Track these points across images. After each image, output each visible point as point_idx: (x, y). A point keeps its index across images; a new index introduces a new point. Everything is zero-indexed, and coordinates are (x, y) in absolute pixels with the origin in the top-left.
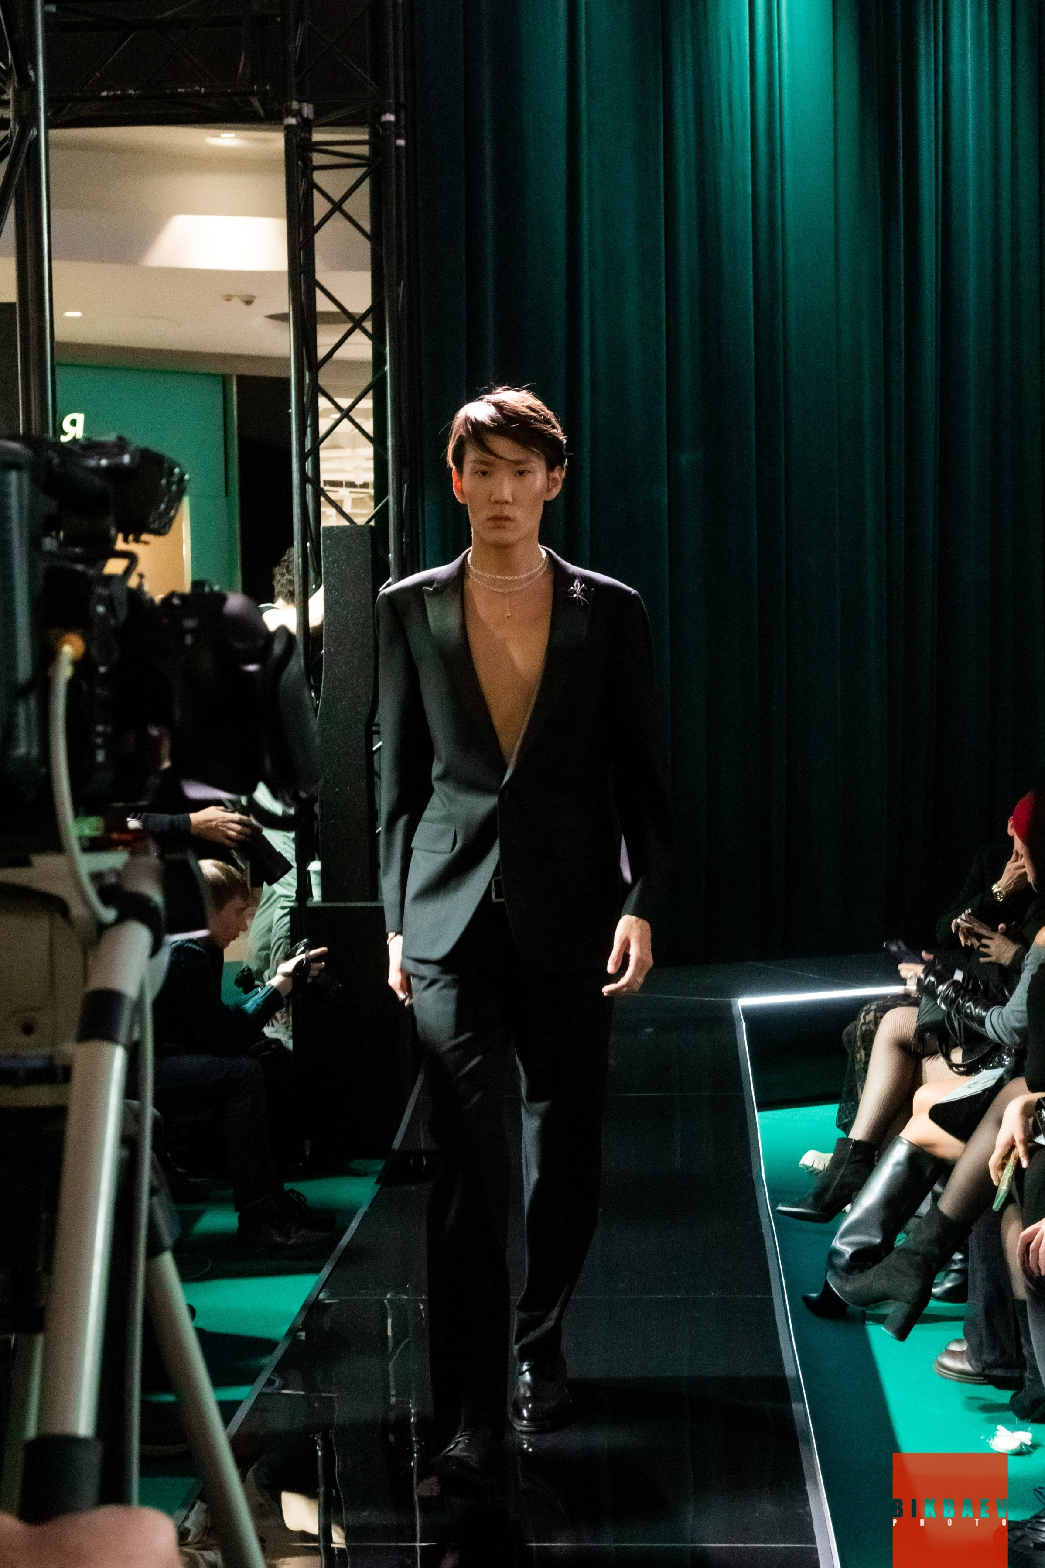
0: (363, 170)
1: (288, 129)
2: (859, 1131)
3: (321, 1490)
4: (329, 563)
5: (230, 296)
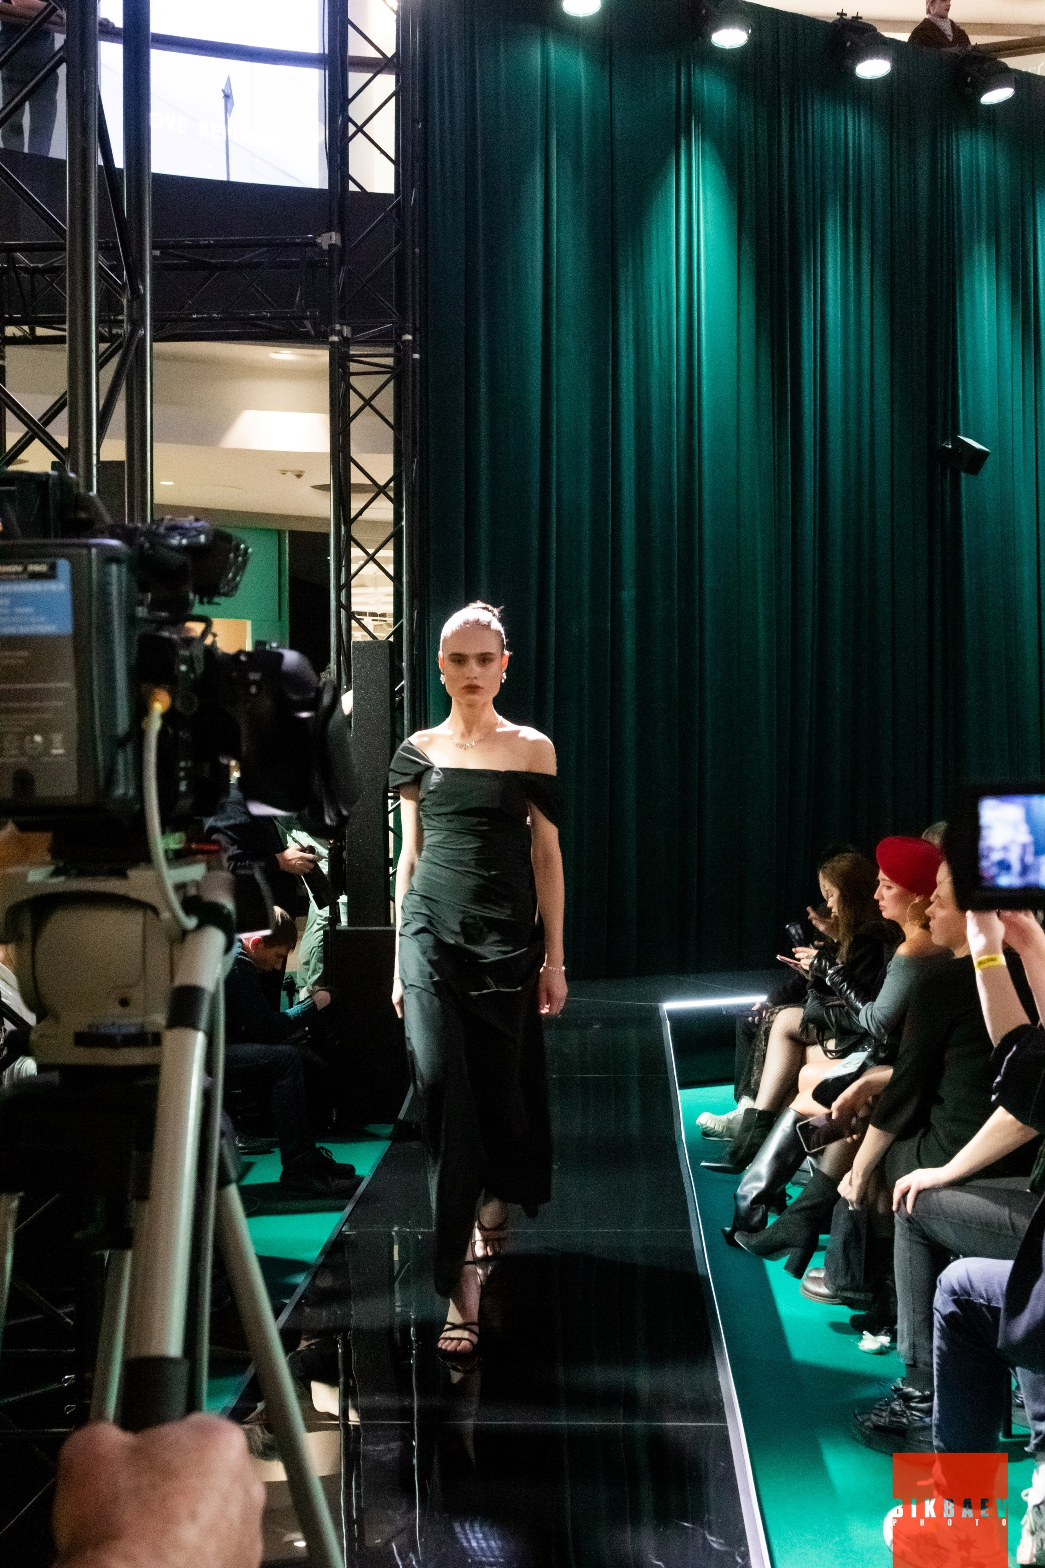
0: (388, 376)
2: (762, 1102)
3: (342, 1380)
4: (357, 668)
5: (283, 471)
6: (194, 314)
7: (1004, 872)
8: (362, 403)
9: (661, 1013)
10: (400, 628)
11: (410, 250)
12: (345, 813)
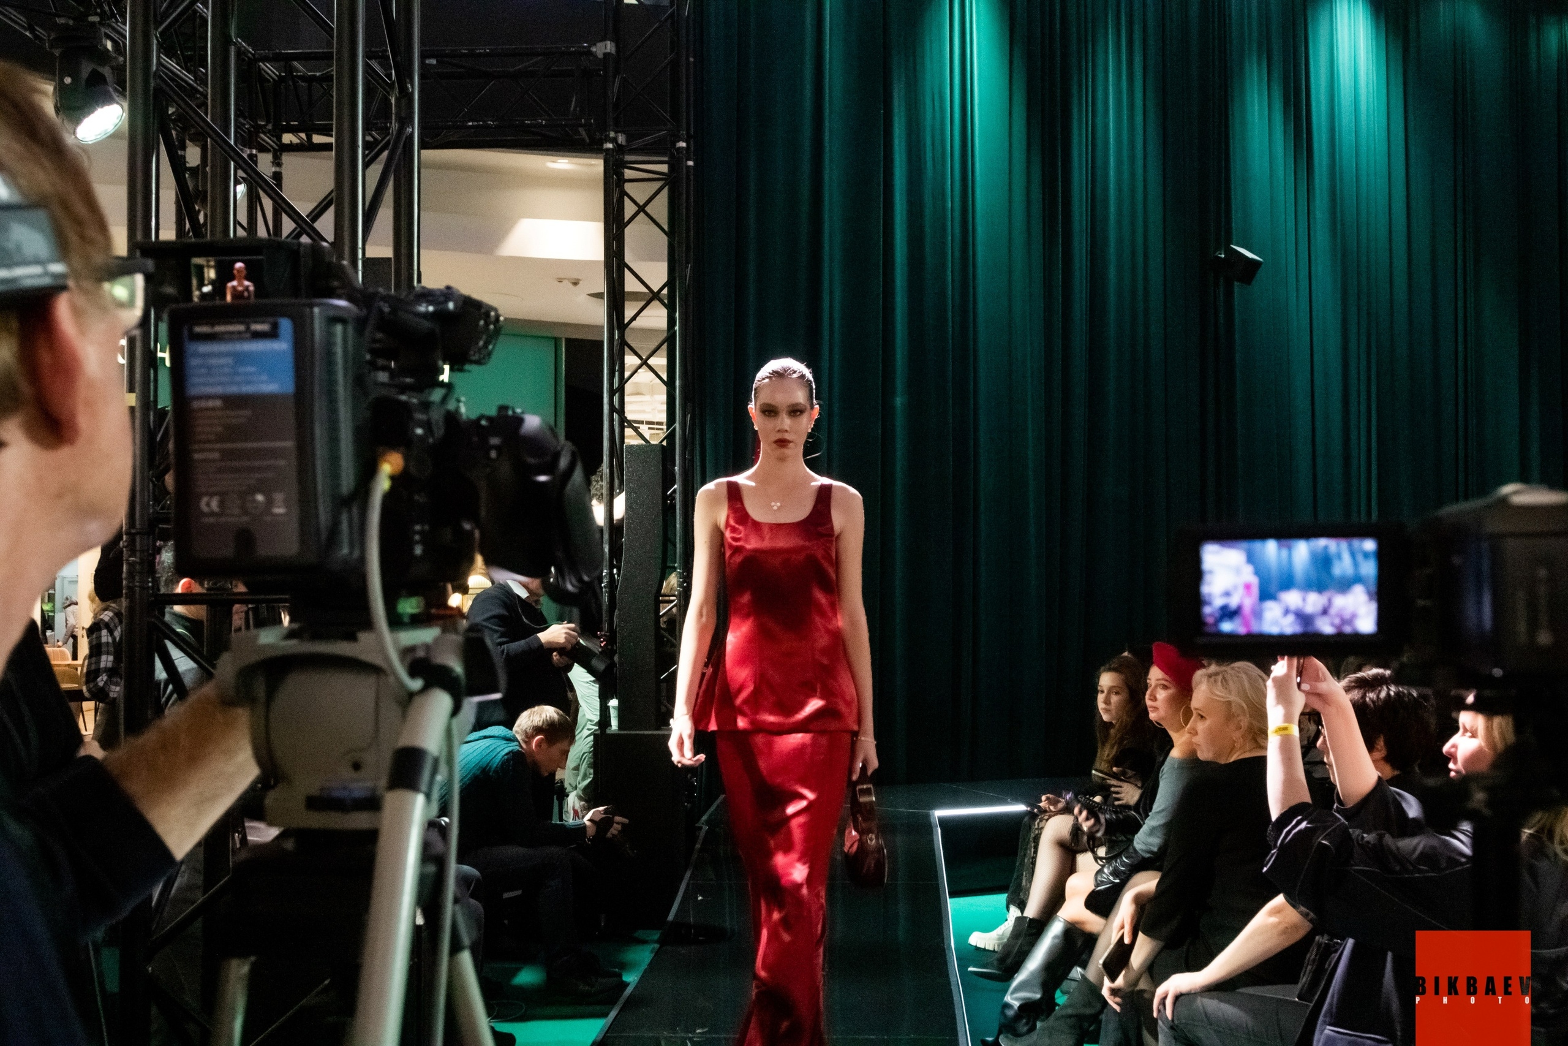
0: (661, 183)
1: (606, 154)
2: (1032, 910)
4: (629, 472)
5: (561, 279)
6: (470, 121)
7: (1226, 619)
8: (636, 209)
9: (931, 821)
10: (673, 433)
11: (684, 58)
12: (586, 578)
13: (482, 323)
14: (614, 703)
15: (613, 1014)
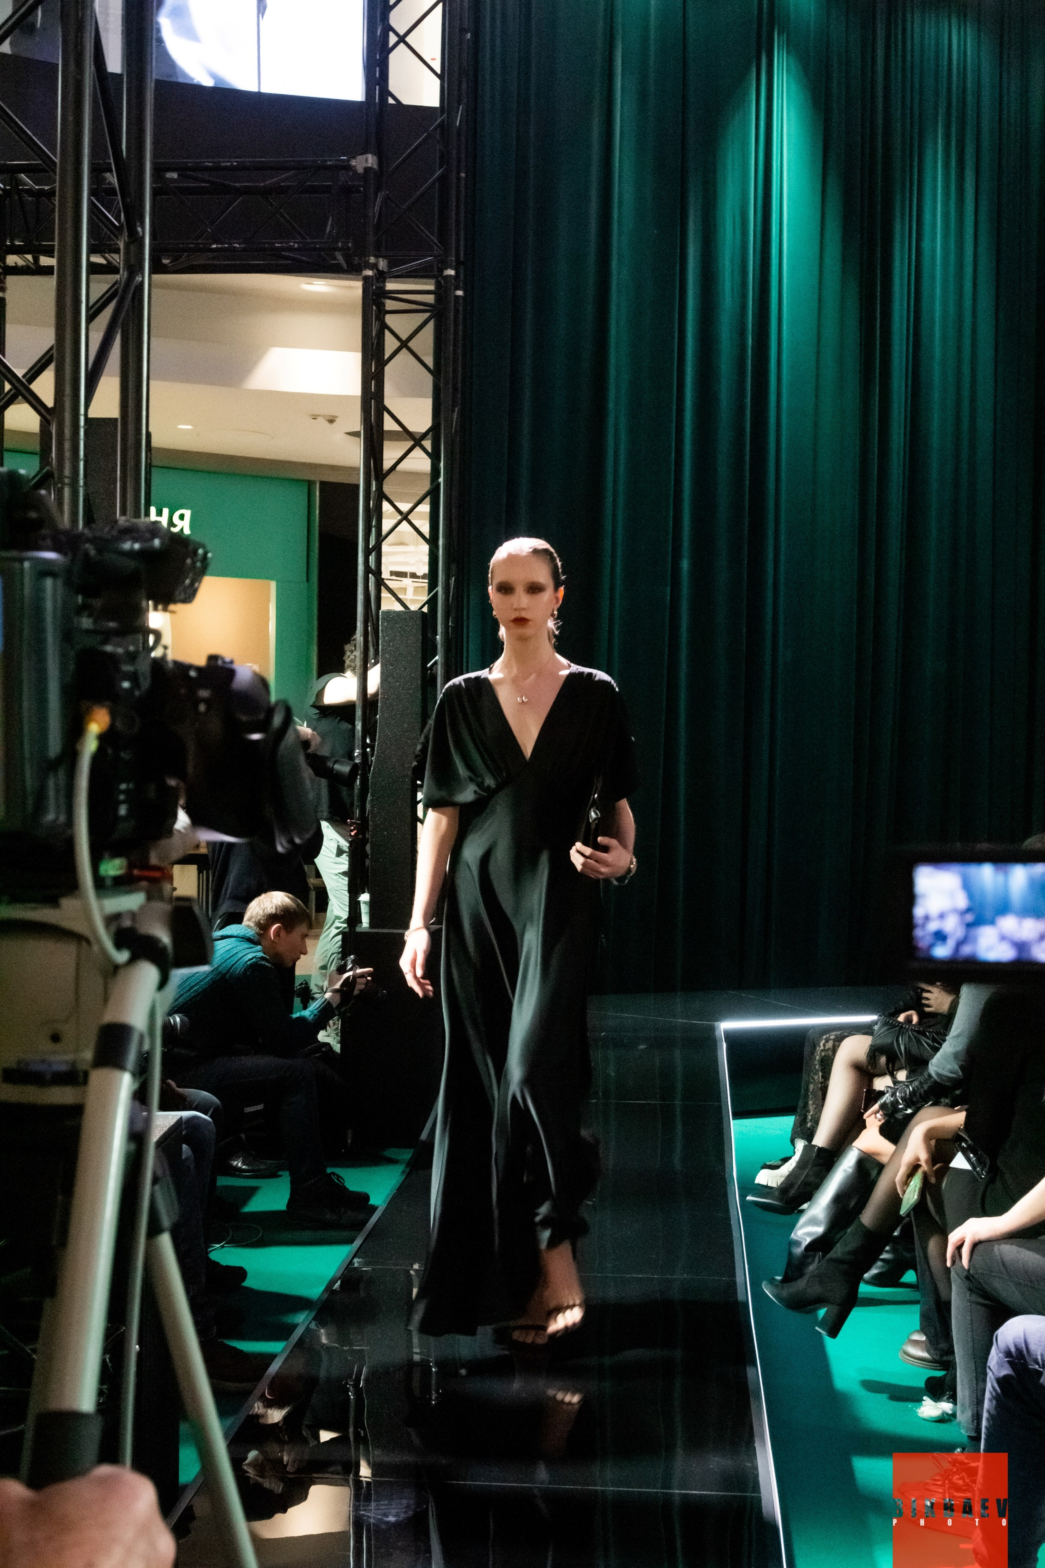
0: (427, 315)
1: (366, 279)
2: (821, 1139)
4: (386, 641)
5: (313, 415)
6: (213, 244)
7: (939, 943)
8: (398, 344)
9: (717, 1033)
10: (435, 597)
11: (454, 174)
12: (297, 841)
13: (189, 561)
14: (365, 897)
15: (358, 1243)
